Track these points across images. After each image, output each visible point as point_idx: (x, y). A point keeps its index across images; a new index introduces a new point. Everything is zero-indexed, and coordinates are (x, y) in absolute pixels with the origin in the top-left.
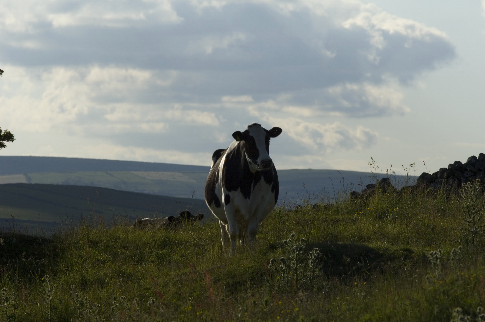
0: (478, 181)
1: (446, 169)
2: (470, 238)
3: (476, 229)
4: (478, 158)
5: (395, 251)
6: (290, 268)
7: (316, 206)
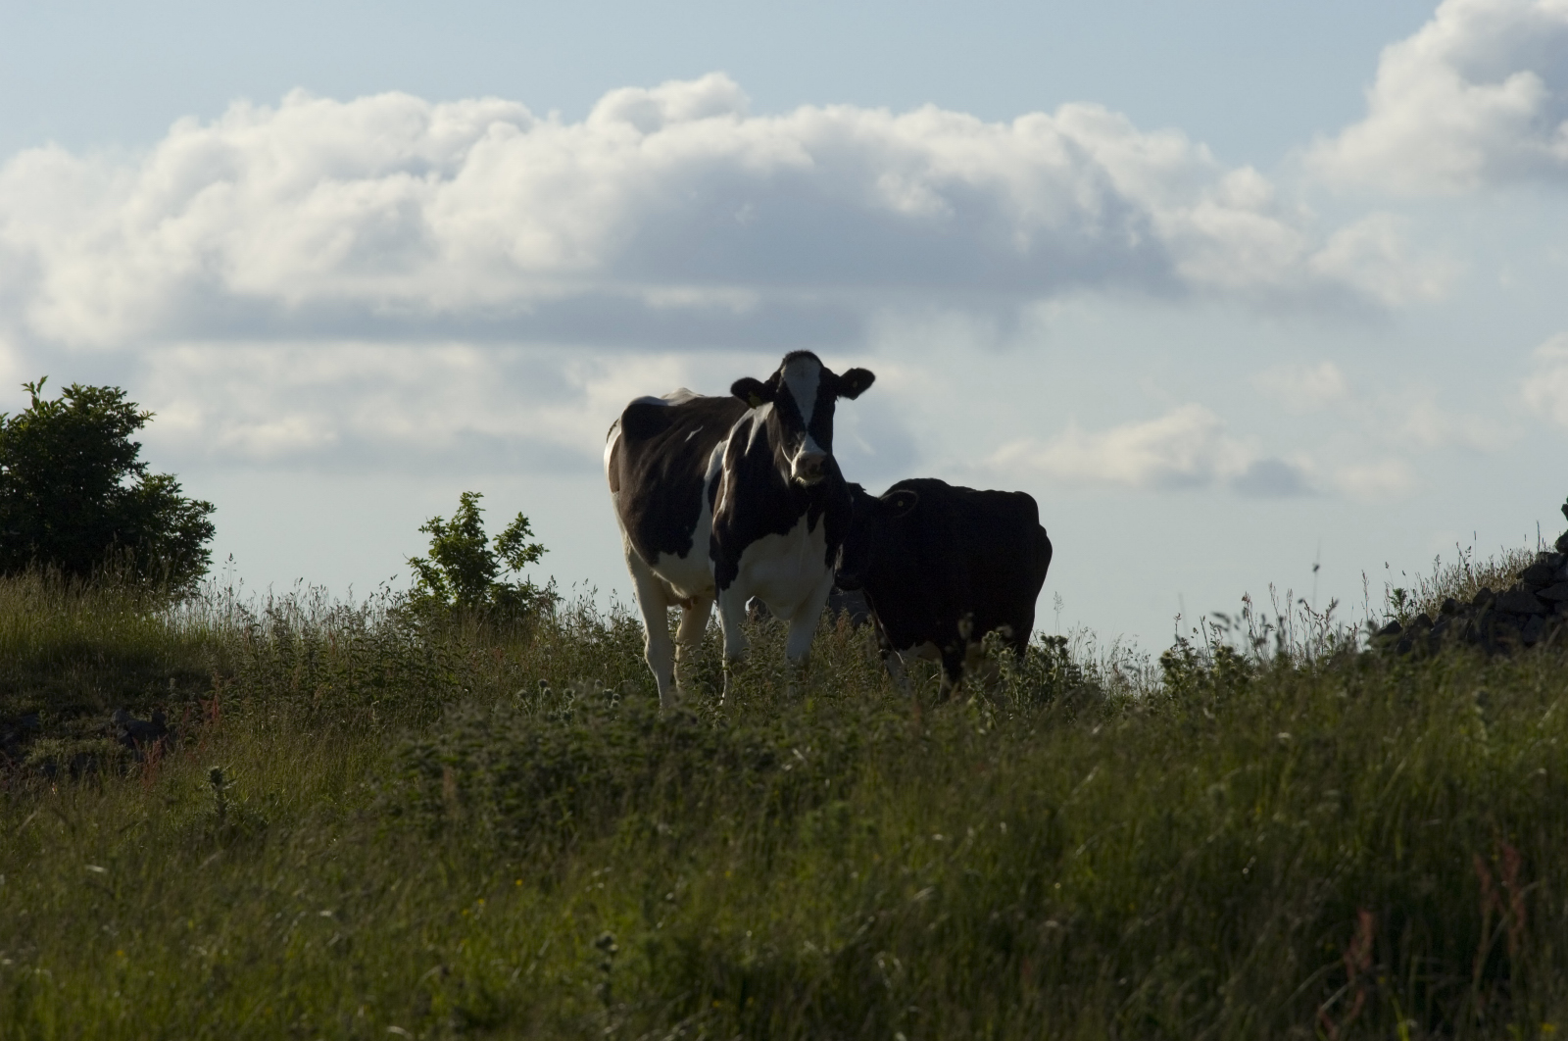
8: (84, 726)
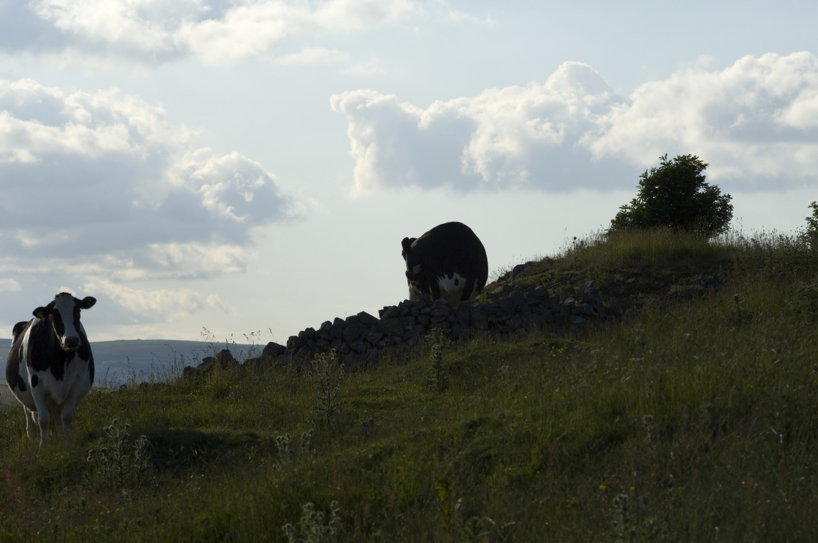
0: (333, 351)
1: (297, 337)
2: (324, 419)
3: (332, 407)
4: (333, 323)
5: (237, 436)
6: (112, 461)
7: (144, 385)
8: (689, 280)
